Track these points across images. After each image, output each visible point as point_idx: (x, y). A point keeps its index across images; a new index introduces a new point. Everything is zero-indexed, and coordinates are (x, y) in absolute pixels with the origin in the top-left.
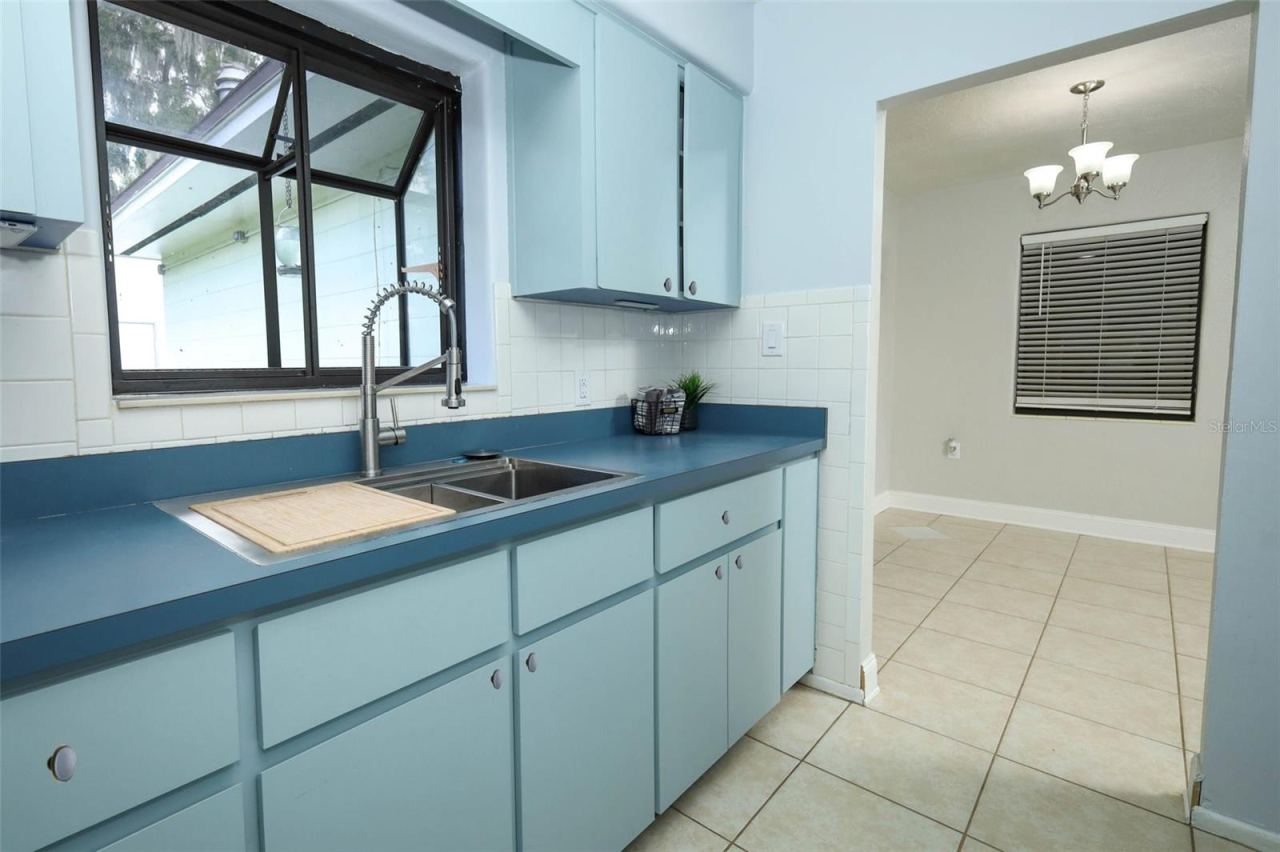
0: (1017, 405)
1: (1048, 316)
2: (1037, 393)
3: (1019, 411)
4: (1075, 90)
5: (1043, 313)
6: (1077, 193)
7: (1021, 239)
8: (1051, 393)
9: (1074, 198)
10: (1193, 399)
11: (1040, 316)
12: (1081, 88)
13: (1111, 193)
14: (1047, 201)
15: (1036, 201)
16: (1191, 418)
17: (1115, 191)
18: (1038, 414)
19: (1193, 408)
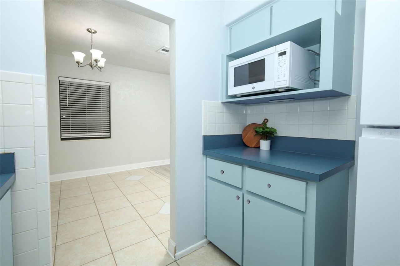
0: (62, 137)
1: (70, 107)
2: (69, 132)
3: (62, 139)
4: (88, 30)
5: (69, 105)
6: (91, 65)
7: (59, 78)
8: (73, 132)
9: (90, 67)
10: (110, 132)
11: (68, 106)
12: (90, 30)
13: (99, 69)
14: (81, 65)
15: (77, 64)
16: (109, 137)
17: (100, 69)
18: (69, 140)
19: (110, 135)
